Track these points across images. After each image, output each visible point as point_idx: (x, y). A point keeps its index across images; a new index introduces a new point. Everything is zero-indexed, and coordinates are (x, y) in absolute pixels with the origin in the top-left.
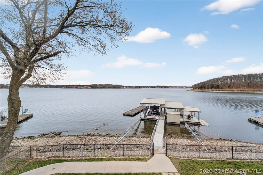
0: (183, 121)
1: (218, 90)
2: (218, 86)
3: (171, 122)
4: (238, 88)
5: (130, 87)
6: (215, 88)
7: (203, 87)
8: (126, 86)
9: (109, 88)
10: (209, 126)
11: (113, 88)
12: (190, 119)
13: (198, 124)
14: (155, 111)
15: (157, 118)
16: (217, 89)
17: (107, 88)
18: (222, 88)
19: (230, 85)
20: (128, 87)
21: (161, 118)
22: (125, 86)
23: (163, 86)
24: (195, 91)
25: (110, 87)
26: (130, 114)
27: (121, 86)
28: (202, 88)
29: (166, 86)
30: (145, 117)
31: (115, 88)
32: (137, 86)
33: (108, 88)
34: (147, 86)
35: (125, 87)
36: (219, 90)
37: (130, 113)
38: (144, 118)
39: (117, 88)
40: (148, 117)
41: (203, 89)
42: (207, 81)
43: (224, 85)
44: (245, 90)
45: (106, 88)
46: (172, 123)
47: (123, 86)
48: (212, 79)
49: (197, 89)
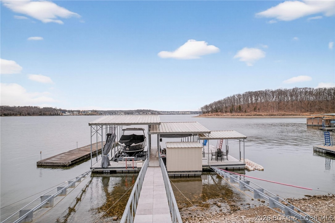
0: (208, 166)
1: (240, 114)
2: (240, 107)
3: (180, 172)
4: (266, 110)
5: (80, 113)
6: (236, 112)
7: (219, 111)
8: (72, 111)
9: (29, 114)
10: (263, 170)
11: (41, 115)
12: (222, 159)
13: (239, 169)
14: (134, 148)
15: (139, 164)
16: (239, 112)
17: (23, 115)
18: (245, 111)
19: (256, 107)
20: (75, 113)
21: (150, 166)
22: (69, 111)
23: (150, 111)
24: (207, 117)
25: (31, 113)
26: (62, 162)
27: (60, 110)
28: (217, 111)
29: (156, 111)
30: (105, 166)
31: (45, 115)
32: (96, 111)
33: (26, 115)
34: (118, 111)
35: (69, 114)
36: (242, 115)
37: (61, 158)
38: (103, 168)
39: (51, 115)
40: (113, 164)
41: (219, 113)
42: (224, 99)
43: (248, 106)
44: (274, 113)
45: (20, 115)
46: (182, 173)
47: (64, 111)
48: (232, 96)
49: (209, 114)
